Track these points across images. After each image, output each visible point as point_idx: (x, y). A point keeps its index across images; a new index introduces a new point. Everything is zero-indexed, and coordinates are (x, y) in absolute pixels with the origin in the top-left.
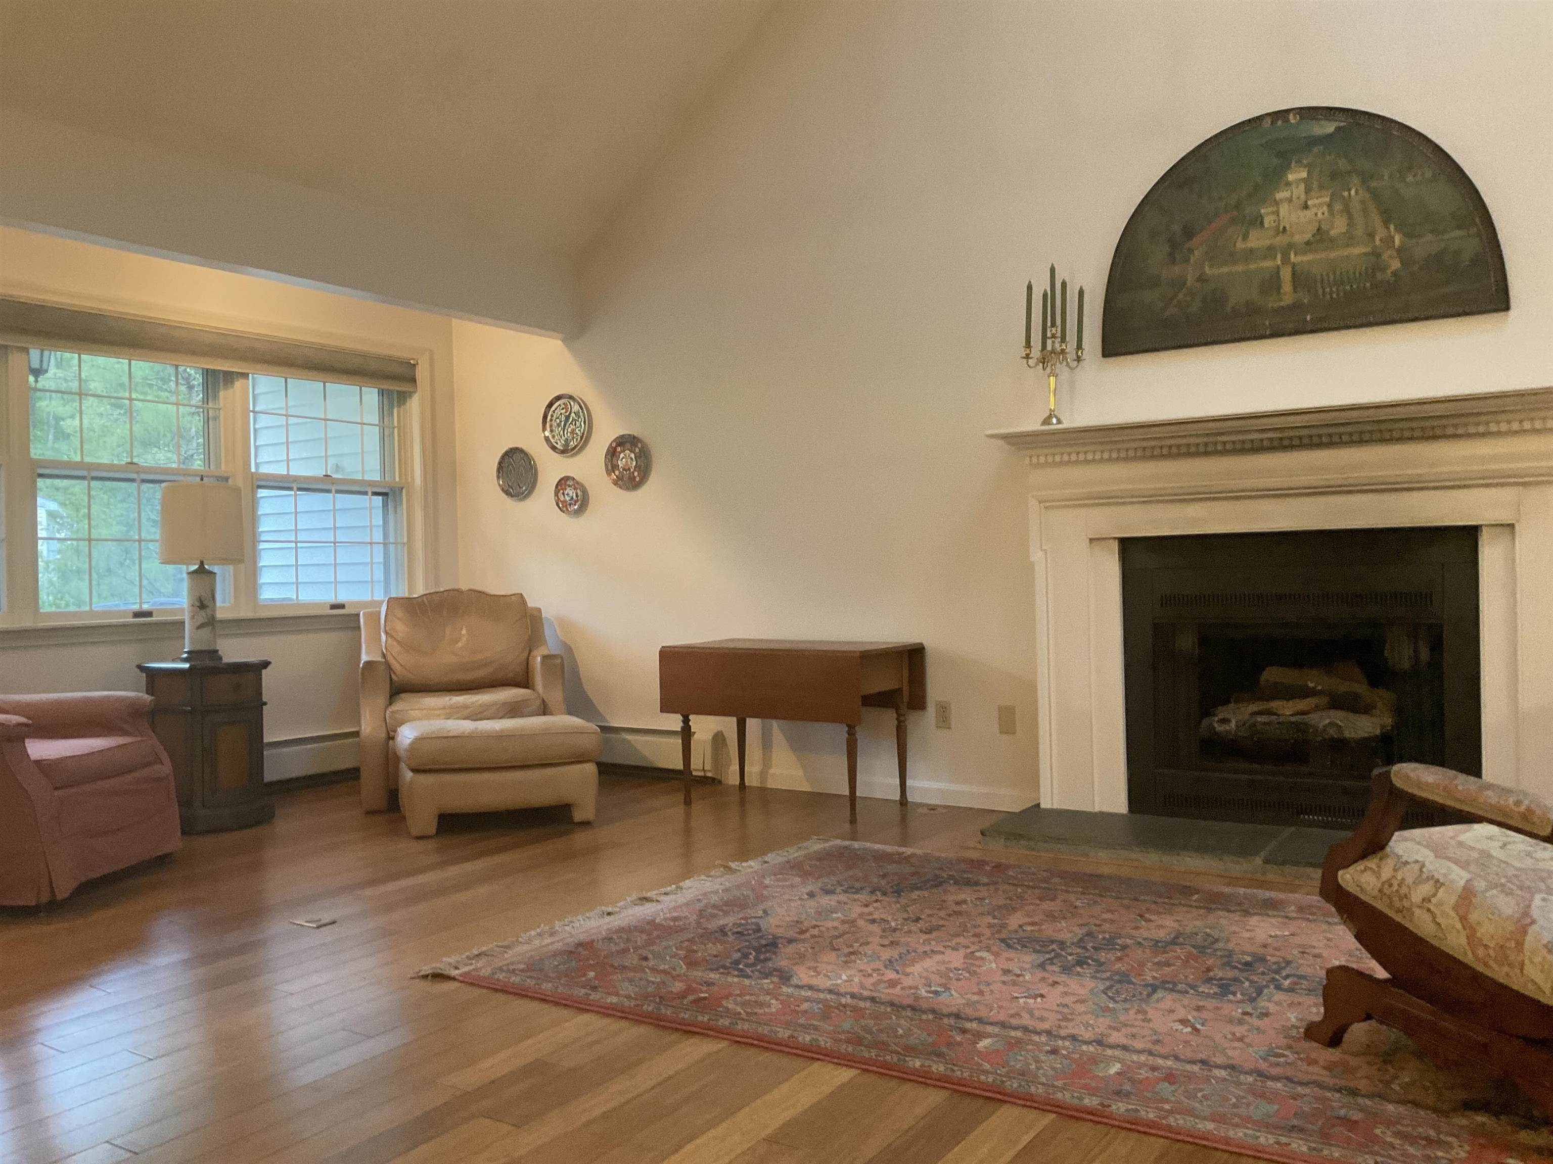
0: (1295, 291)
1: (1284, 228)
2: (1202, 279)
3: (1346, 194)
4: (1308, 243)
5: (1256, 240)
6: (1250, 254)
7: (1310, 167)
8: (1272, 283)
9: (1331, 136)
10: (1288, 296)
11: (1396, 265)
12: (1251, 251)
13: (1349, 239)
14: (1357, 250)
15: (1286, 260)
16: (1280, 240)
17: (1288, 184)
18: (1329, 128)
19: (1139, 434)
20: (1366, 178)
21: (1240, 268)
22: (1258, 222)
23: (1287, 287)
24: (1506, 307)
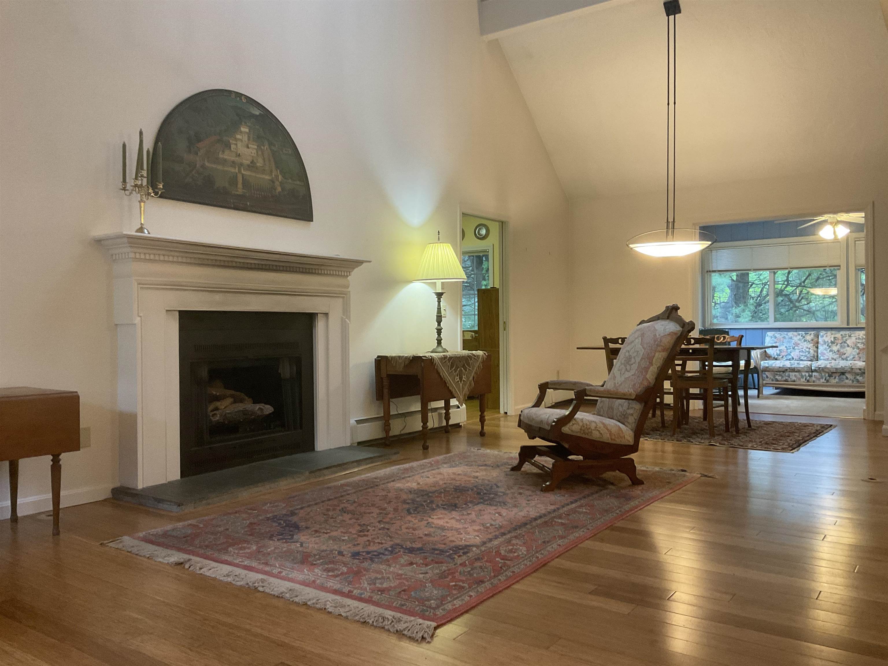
0: (243, 189)
1: (239, 154)
2: (203, 166)
3: (262, 147)
4: (248, 166)
5: (227, 156)
6: (224, 162)
7: (250, 128)
8: (233, 181)
9: (257, 116)
10: (240, 190)
11: (279, 189)
12: (225, 160)
13: (263, 172)
14: (267, 177)
15: (240, 171)
16: (237, 159)
17: (241, 132)
18: (257, 112)
19: (202, 250)
20: (271, 144)
21: (220, 167)
22: (228, 146)
23: (240, 185)
24: (312, 220)
